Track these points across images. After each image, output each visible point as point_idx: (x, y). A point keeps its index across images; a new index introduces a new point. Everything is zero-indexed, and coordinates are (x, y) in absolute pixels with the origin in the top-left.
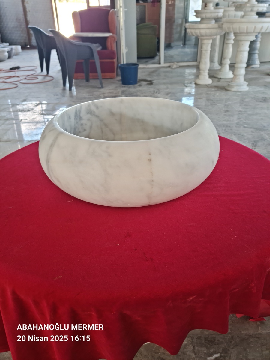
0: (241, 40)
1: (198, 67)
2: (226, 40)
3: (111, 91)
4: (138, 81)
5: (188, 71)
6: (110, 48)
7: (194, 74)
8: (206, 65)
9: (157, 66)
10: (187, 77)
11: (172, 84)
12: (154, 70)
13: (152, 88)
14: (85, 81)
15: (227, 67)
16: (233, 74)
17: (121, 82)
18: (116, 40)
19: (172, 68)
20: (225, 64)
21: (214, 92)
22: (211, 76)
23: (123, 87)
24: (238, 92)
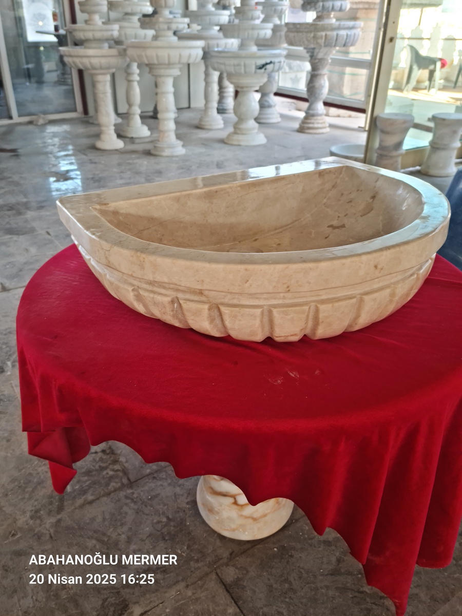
0: (160, 76)
2: (129, 75)
8: (108, 118)
13: (23, 163)
15: (138, 119)
20: (134, 114)
24: (173, 156)
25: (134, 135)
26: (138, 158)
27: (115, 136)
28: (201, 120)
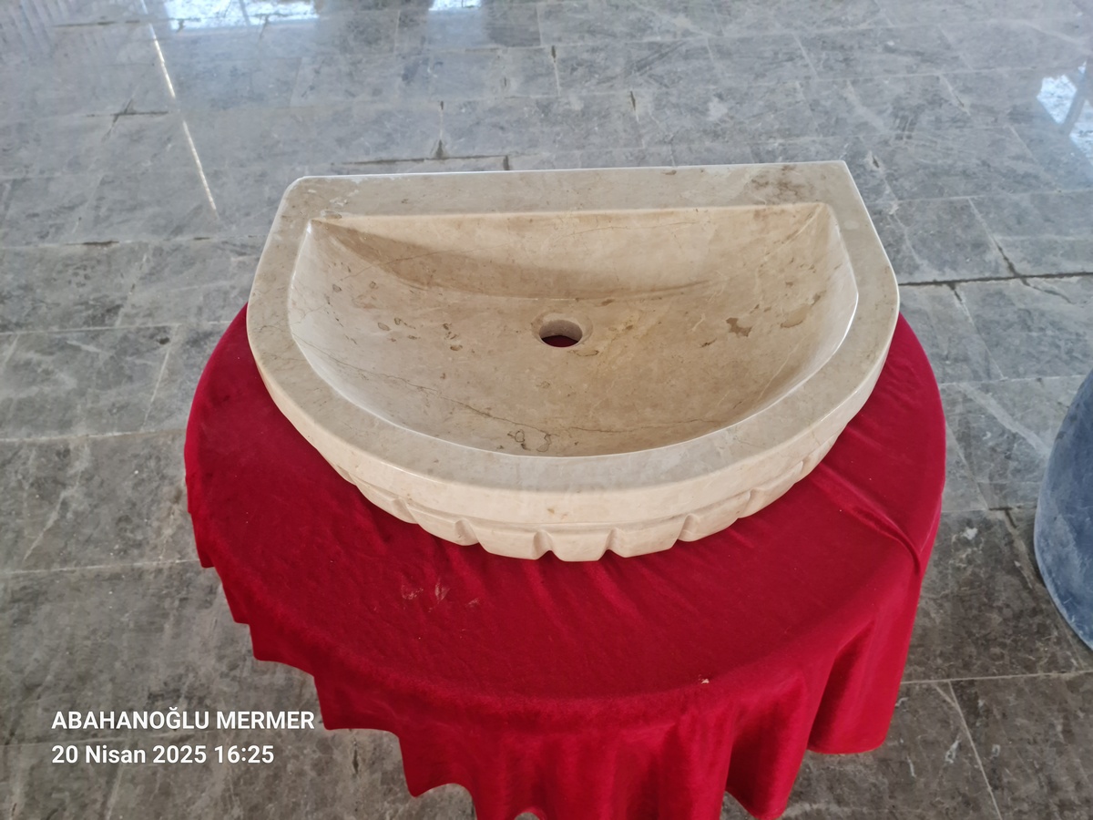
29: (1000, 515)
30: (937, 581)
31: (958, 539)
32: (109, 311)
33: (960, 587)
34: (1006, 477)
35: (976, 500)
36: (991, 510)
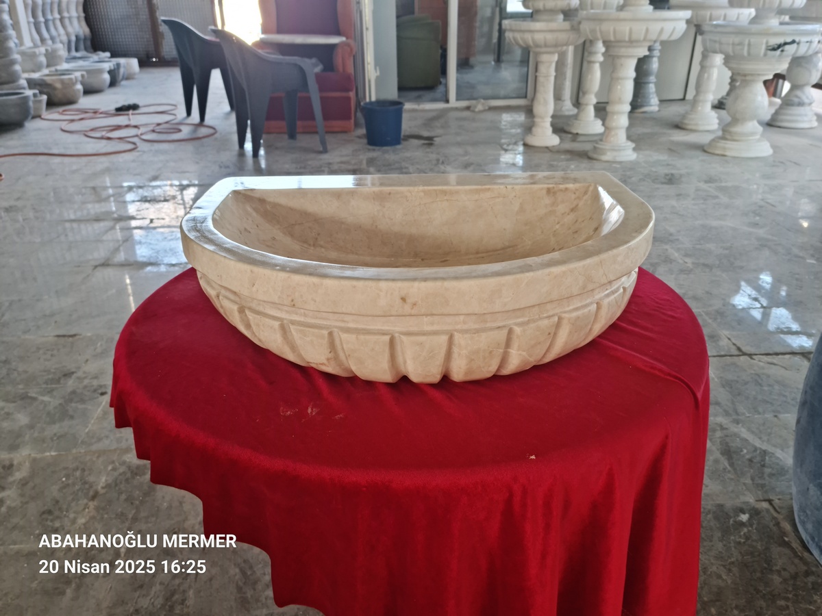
0: (619, 57)
1: (529, 111)
2: (586, 54)
3: (344, 159)
4: (402, 137)
5: (506, 117)
6: (341, 69)
7: (521, 125)
8: (546, 107)
9: (441, 105)
10: (508, 131)
11: (474, 144)
12: (434, 114)
13: (432, 153)
14: (286, 136)
15: (591, 111)
16: (603, 124)
17: (365, 141)
18: (354, 53)
19: (473, 111)
20: (587, 105)
21: (564, 163)
22: (558, 129)
23: (369, 150)
24: (615, 162)
25: (580, 132)
26: (568, 160)
27: (550, 129)
28: (684, 116)
29: (765, 505)
30: (723, 552)
31: (735, 522)
32: (65, 375)
33: (743, 557)
34: (764, 479)
35: (744, 494)
36: (757, 501)
